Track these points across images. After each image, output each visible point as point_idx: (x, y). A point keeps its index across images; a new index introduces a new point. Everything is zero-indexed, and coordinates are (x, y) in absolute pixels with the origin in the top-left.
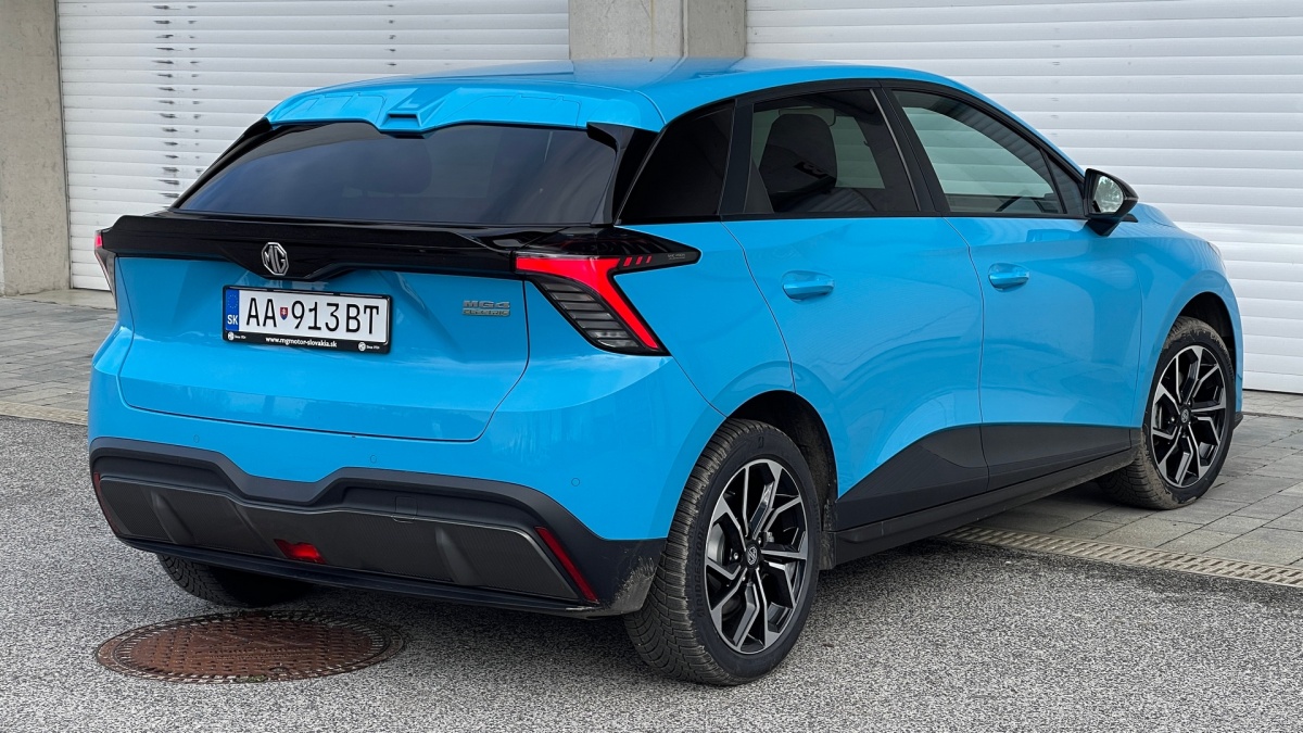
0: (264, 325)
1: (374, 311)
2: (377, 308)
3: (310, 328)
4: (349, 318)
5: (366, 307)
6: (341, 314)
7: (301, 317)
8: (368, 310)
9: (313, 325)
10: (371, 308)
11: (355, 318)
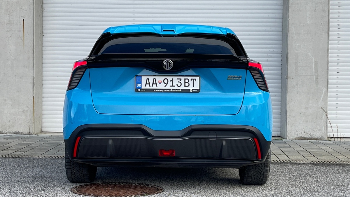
0: (152, 86)
1: (195, 80)
2: (196, 79)
3: (171, 86)
4: (185, 83)
5: (191, 79)
6: (183, 82)
7: (167, 83)
8: (192, 80)
9: (172, 85)
10: (193, 79)
11: (188, 82)
